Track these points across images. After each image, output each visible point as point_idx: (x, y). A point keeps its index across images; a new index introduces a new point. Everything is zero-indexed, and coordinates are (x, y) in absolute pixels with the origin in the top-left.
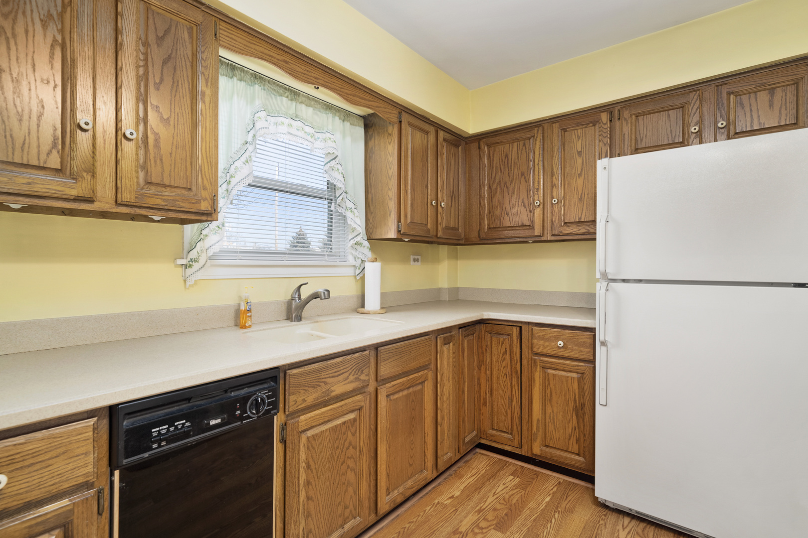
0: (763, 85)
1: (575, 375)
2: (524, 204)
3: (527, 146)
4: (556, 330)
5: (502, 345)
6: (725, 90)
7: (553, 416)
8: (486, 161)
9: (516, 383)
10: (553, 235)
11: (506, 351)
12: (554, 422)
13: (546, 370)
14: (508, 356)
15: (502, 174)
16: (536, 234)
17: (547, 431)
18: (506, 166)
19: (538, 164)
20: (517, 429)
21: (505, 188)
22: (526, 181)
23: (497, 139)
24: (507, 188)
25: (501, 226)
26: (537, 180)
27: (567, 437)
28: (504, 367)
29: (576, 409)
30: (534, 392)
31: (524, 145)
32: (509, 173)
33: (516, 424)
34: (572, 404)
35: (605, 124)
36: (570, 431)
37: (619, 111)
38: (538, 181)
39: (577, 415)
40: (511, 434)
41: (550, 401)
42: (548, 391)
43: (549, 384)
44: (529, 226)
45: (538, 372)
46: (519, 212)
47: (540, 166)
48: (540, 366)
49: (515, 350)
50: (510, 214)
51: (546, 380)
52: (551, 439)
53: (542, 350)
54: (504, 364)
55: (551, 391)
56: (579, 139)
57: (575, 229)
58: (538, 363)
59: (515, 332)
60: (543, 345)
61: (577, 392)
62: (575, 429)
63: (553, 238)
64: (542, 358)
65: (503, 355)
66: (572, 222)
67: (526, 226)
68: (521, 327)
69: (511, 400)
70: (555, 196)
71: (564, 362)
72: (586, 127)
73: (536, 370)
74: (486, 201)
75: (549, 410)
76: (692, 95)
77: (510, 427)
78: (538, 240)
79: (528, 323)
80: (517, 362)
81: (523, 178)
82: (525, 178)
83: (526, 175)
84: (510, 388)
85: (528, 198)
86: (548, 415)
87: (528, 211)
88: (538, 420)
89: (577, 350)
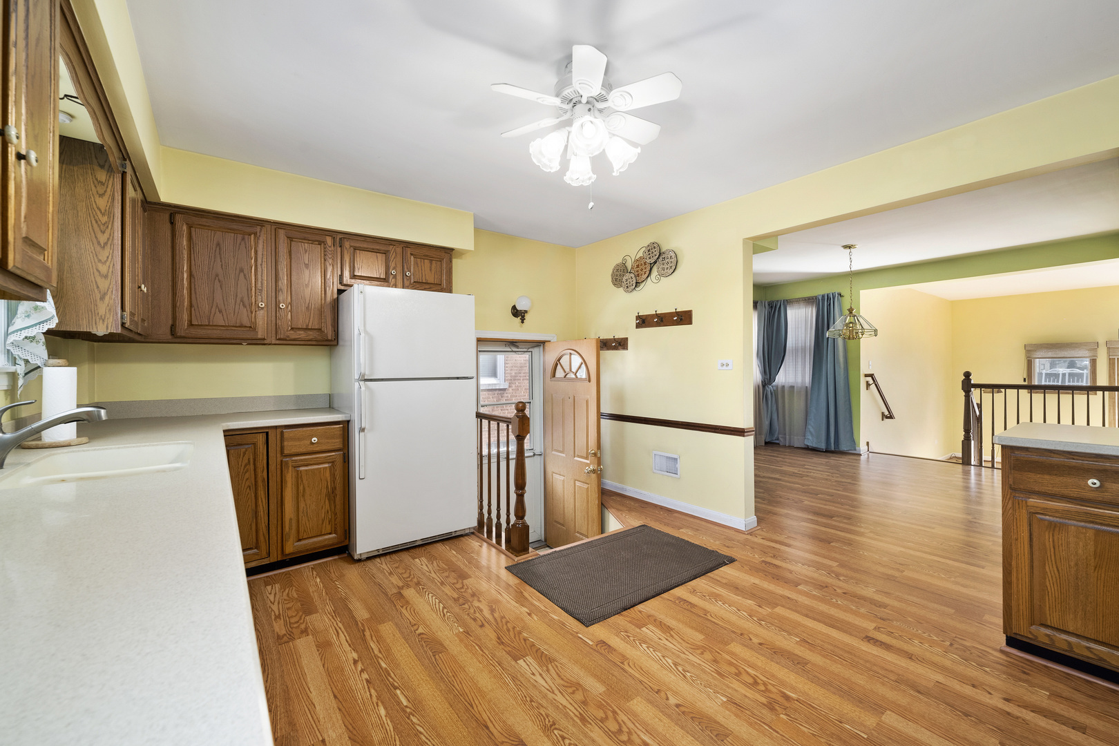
0: (427, 256)
1: (326, 465)
2: (243, 303)
3: (247, 241)
4: (309, 429)
5: (244, 456)
6: (409, 251)
7: (307, 508)
8: (185, 243)
9: (262, 492)
10: (279, 339)
11: (249, 461)
12: (307, 514)
13: (298, 469)
14: (252, 466)
15: (212, 264)
16: (260, 336)
17: (300, 526)
18: (218, 256)
19: (261, 265)
20: (265, 538)
21: (217, 280)
22: (245, 278)
23: (203, 221)
24: (219, 282)
25: (211, 324)
26: (260, 280)
27: (320, 522)
28: (247, 479)
29: (328, 495)
30: (286, 493)
31: (243, 239)
32: (222, 265)
33: (264, 534)
34: (324, 491)
35: (330, 247)
36: (323, 516)
37: (340, 239)
38: (261, 282)
39: (329, 500)
40: (256, 548)
41: (303, 496)
42: (301, 488)
43: (302, 481)
44: (251, 327)
45: (290, 472)
46: (236, 311)
47: (263, 266)
48: (292, 466)
49: (261, 458)
50: (224, 312)
51: (298, 476)
52: (305, 531)
53: (294, 451)
54: (247, 475)
55: (304, 486)
56: (306, 252)
57: (302, 334)
58: (290, 464)
59: (261, 439)
60: (295, 446)
61: (329, 479)
62: (328, 512)
63: (278, 342)
64: (294, 459)
65: (245, 466)
66: (299, 328)
67: (246, 327)
68: (267, 433)
69: (256, 512)
70: (281, 301)
71: (317, 456)
72: (312, 243)
73: (288, 471)
74: (185, 291)
75: (302, 505)
76: (391, 247)
77: (255, 541)
78: (261, 342)
79: (276, 427)
80: (263, 470)
81: (242, 275)
82: (245, 275)
83: (246, 272)
84: (254, 500)
85: (249, 298)
86: (301, 509)
87: (249, 312)
88: (291, 519)
89: (328, 443)
